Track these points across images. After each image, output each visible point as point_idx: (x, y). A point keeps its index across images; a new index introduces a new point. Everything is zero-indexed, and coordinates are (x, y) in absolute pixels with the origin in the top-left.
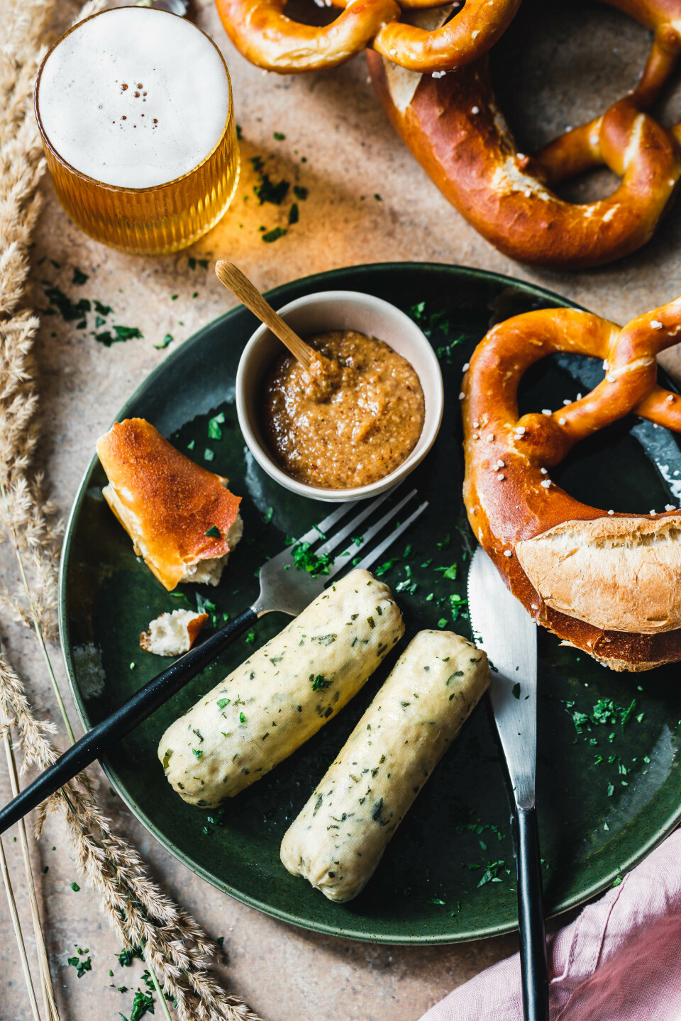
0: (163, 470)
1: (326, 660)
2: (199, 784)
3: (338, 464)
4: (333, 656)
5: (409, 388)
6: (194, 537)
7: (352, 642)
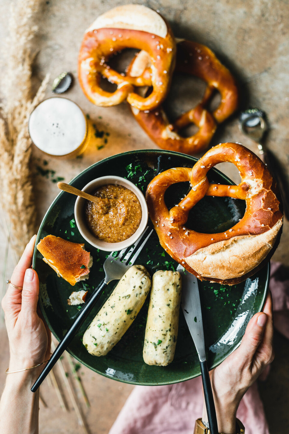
0: (61, 251)
1: (129, 304)
2: (99, 353)
3: (117, 234)
4: (131, 302)
5: (134, 201)
6: (77, 270)
7: (136, 295)
